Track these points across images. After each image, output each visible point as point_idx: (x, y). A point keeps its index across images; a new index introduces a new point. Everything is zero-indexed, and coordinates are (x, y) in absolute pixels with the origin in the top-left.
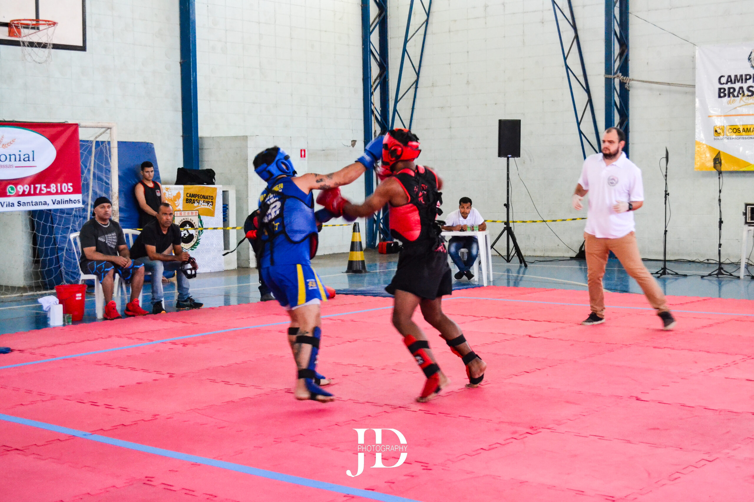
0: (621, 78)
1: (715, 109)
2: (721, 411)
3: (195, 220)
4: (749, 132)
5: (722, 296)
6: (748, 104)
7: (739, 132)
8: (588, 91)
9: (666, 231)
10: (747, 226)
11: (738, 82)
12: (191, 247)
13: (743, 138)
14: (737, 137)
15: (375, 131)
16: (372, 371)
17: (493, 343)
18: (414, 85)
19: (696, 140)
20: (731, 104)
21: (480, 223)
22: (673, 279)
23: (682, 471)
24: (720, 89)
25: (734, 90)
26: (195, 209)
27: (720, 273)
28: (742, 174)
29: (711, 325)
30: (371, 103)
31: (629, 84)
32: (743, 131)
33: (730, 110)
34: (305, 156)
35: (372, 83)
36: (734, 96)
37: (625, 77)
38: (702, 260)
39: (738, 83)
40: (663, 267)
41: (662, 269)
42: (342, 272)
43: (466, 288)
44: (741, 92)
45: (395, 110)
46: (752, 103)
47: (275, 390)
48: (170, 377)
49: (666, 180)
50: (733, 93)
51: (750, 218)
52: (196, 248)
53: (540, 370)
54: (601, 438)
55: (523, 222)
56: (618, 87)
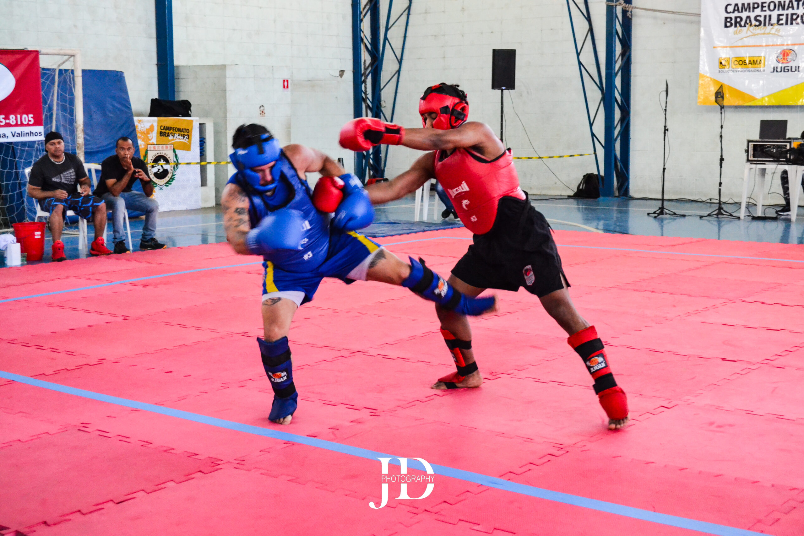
0: (623, 6)
1: (721, 39)
2: (690, 357)
3: (170, 155)
4: (755, 64)
5: (721, 238)
6: (755, 35)
7: (745, 64)
8: (589, 19)
9: (664, 169)
10: (749, 163)
11: (746, 10)
12: (166, 183)
13: (749, 71)
14: (742, 69)
15: (365, 61)
16: (337, 314)
18: (407, 12)
19: (700, 72)
20: (737, 35)
22: (672, 219)
23: (638, 418)
24: (726, 18)
25: (741, 19)
27: (720, 213)
28: (748, 109)
29: (697, 268)
30: (361, 30)
31: (631, 12)
32: (749, 63)
33: (736, 41)
34: (287, 87)
35: (361, 10)
36: (741, 26)
37: (628, 5)
38: (704, 199)
39: (746, 12)
40: (661, 206)
41: (660, 208)
43: (452, 228)
44: (748, 21)
45: (386, 38)
46: (760, 34)
47: (232, 333)
48: (124, 319)
49: (665, 115)
50: (739, 23)
51: (752, 156)
52: (171, 184)
53: (511, 313)
54: (561, 383)
55: (519, 158)
56: (620, 16)
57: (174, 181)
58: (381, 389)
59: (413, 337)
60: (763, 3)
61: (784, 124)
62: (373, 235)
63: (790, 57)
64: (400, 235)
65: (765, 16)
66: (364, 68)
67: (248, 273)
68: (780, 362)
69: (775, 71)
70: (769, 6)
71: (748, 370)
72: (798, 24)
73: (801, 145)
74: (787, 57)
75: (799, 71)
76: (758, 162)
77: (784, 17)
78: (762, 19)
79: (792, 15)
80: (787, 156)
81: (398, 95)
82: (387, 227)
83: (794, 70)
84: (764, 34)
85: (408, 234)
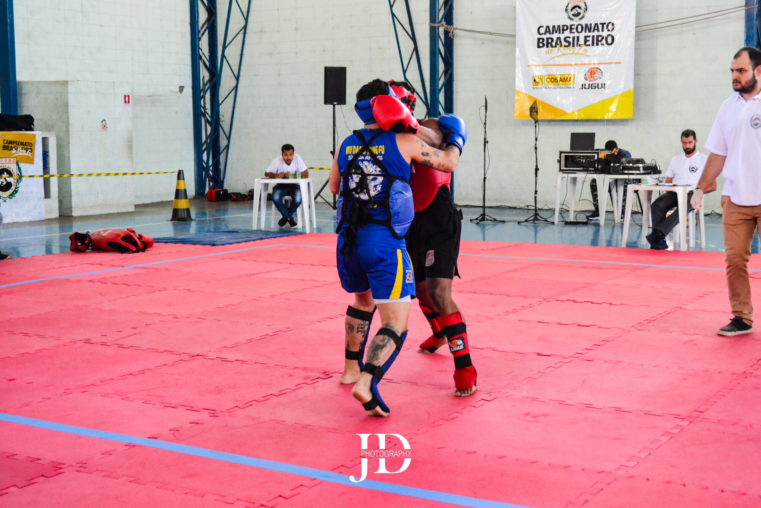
0: (445, 27)
1: (535, 58)
3: (13, 168)
4: (566, 81)
5: (538, 242)
6: (565, 55)
7: (557, 81)
8: (414, 39)
9: (485, 178)
10: (561, 173)
11: (556, 32)
12: (11, 195)
13: (560, 88)
14: (554, 86)
15: (204, 77)
16: (177, 320)
17: (303, 290)
18: (243, 31)
19: (516, 89)
20: (549, 55)
21: (303, 170)
22: (492, 225)
23: (461, 411)
24: (539, 39)
25: (552, 40)
26: (13, 156)
27: (536, 219)
28: (560, 123)
29: (515, 270)
30: (199, 48)
31: (453, 33)
32: (560, 81)
33: (548, 60)
34: (129, 102)
35: (200, 28)
36: (552, 46)
37: (449, 26)
38: (522, 206)
39: (556, 34)
40: (482, 213)
41: (481, 215)
42: (167, 221)
43: (288, 236)
44: (558, 42)
45: (223, 56)
46: (569, 54)
47: (75, 340)
49: (485, 128)
50: (551, 43)
51: (564, 166)
52: (14, 196)
56: (442, 36)
57: (18, 193)
58: (219, 391)
59: (250, 341)
60: (571, 26)
61: (592, 136)
62: (213, 243)
63: (596, 76)
64: (239, 243)
65: (574, 38)
66: (203, 84)
67: (90, 281)
68: (590, 355)
69: (584, 88)
70: (577, 28)
71: (560, 364)
72: (603, 45)
73: (607, 155)
74: (594, 75)
75: (604, 88)
76: (569, 172)
77: (590, 39)
78: (571, 40)
79: (598, 36)
80: (595, 166)
81: (236, 110)
82: (226, 235)
83: (600, 86)
84: (573, 54)
85: (246, 242)
